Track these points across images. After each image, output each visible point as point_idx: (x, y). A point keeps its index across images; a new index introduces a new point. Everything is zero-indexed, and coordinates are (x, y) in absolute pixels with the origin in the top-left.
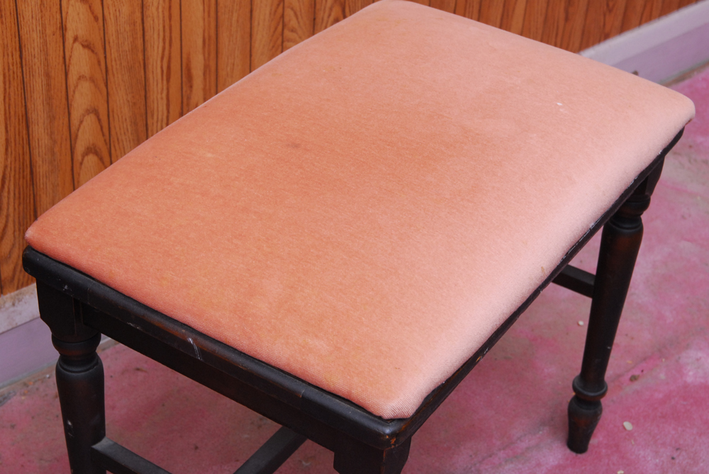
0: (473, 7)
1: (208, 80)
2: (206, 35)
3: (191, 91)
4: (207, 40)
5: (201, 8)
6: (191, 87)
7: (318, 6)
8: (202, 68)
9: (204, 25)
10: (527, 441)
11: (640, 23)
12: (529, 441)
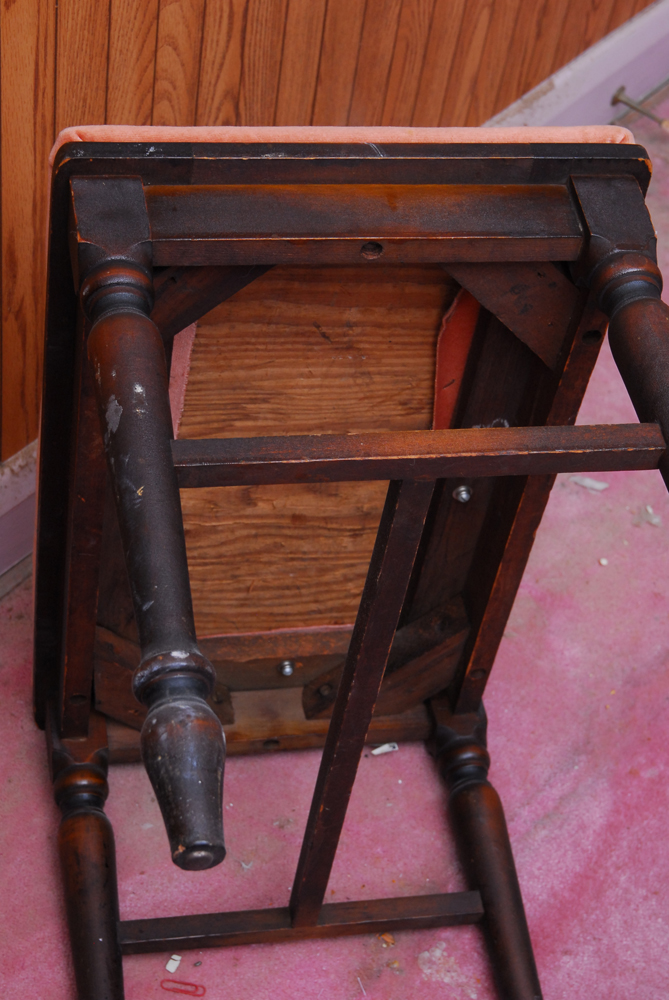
0: (416, 53)
1: (39, 261)
2: (38, 196)
3: (15, 283)
4: (39, 204)
5: (31, 158)
6: (15, 276)
7: (200, 111)
8: (31, 245)
9: (35, 183)
10: (559, 785)
11: (632, 14)
12: (563, 785)
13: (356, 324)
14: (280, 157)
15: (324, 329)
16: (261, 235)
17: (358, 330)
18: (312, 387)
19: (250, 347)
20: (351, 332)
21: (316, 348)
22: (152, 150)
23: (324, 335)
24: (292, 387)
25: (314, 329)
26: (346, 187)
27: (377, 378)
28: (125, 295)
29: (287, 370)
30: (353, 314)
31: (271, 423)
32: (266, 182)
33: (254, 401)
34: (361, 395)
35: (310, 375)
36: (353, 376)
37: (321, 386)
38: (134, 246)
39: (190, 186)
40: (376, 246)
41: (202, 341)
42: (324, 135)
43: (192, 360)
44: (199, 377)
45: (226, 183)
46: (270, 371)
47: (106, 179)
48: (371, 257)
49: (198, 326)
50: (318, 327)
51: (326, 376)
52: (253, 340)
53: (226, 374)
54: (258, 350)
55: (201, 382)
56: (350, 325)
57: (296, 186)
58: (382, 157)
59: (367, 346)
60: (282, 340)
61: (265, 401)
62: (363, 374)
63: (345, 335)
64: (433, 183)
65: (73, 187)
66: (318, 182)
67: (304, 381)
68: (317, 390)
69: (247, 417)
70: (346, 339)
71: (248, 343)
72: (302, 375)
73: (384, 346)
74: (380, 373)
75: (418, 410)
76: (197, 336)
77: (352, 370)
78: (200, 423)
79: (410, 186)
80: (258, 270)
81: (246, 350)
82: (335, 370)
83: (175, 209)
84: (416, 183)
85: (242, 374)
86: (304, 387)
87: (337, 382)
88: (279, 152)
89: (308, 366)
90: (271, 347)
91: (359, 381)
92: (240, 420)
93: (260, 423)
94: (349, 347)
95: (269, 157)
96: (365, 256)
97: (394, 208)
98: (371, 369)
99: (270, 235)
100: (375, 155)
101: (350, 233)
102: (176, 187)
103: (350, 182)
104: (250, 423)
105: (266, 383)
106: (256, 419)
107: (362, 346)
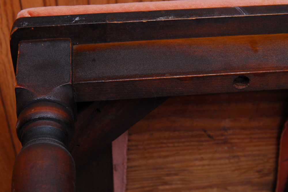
13: (229, 129)
14: (170, 18)
15: (209, 133)
16: (157, 75)
17: (230, 132)
18: (204, 165)
19: (164, 145)
20: (226, 133)
21: (205, 143)
22: (77, 19)
23: (209, 136)
24: (191, 166)
25: (203, 133)
26: (220, 39)
27: (243, 159)
28: (47, 127)
29: (187, 157)
30: (227, 123)
31: (180, 186)
32: (162, 38)
33: (169, 175)
34: (233, 168)
35: (202, 159)
36: (229, 158)
37: (209, 165)
38: (57, 89)
39: (107, 44)
40: (244, 79)
41: (134, 143)
42: (202, 4)
43: (128, 154)
44: (134, 164)
45: (133, 40)
46: (177, 158)
47: (45, 41)
48: (241, 87)
49: (129, 135)
50: (205, 131)
51: (211, 159)
52: (165, 141)
53: (151, 161)
54: (168, 147)
55: (135, 166)
56: (225, 129)
57: (184, 39)
58: (245, 15)
59: (236, 141)
60: (183, 140)
61: (175, 174)
62: (234, 157)
63: (222, 135)
64: (281, 33)
65: (19, 48)
66: (200, 36)
67: (198, 163)
68: (207, 167)
69: (165, 183)
70: (223, 138)
71: (162, 143)
72: (197, 159)
73: (247, 141)
74: (244, 156)
75: (267, 175)
76: (129, 140)
77: (227, 155)
78: (138, 188)
79: (265, 35)
80: (160, 100)
81: (161, 147)
82: (217, 155)
83: (94, 60)
84: (269, 33)
85: (160, 160)
86: (198, 166)
87: (219, 162)
88: (170, 15)
89: (200, 154)
90: (176, 144)
91: (232, 161)
92: (162, 185)
93: (174, 186)
94: (225, 142)
95: (162, 19)
96: (237, 87)
97: (256, 51)
98: (239, 154)
99: (164, 75)
100: (240, 14)
101: (225, 70)
102: (97, 44)
103: (223, 35)
104: (167, 187)
105: (175, 165)
106: (171, 184)
107: (233, 141)
